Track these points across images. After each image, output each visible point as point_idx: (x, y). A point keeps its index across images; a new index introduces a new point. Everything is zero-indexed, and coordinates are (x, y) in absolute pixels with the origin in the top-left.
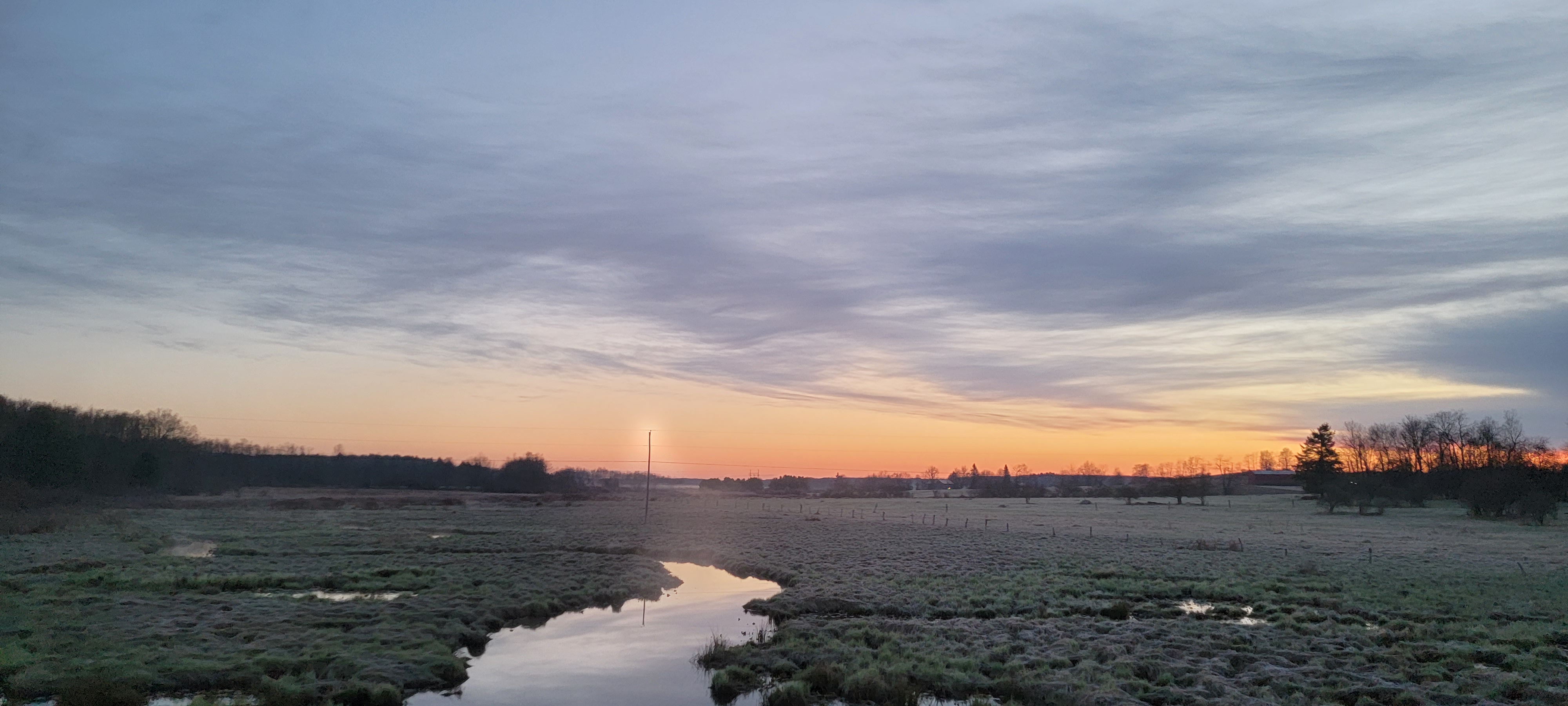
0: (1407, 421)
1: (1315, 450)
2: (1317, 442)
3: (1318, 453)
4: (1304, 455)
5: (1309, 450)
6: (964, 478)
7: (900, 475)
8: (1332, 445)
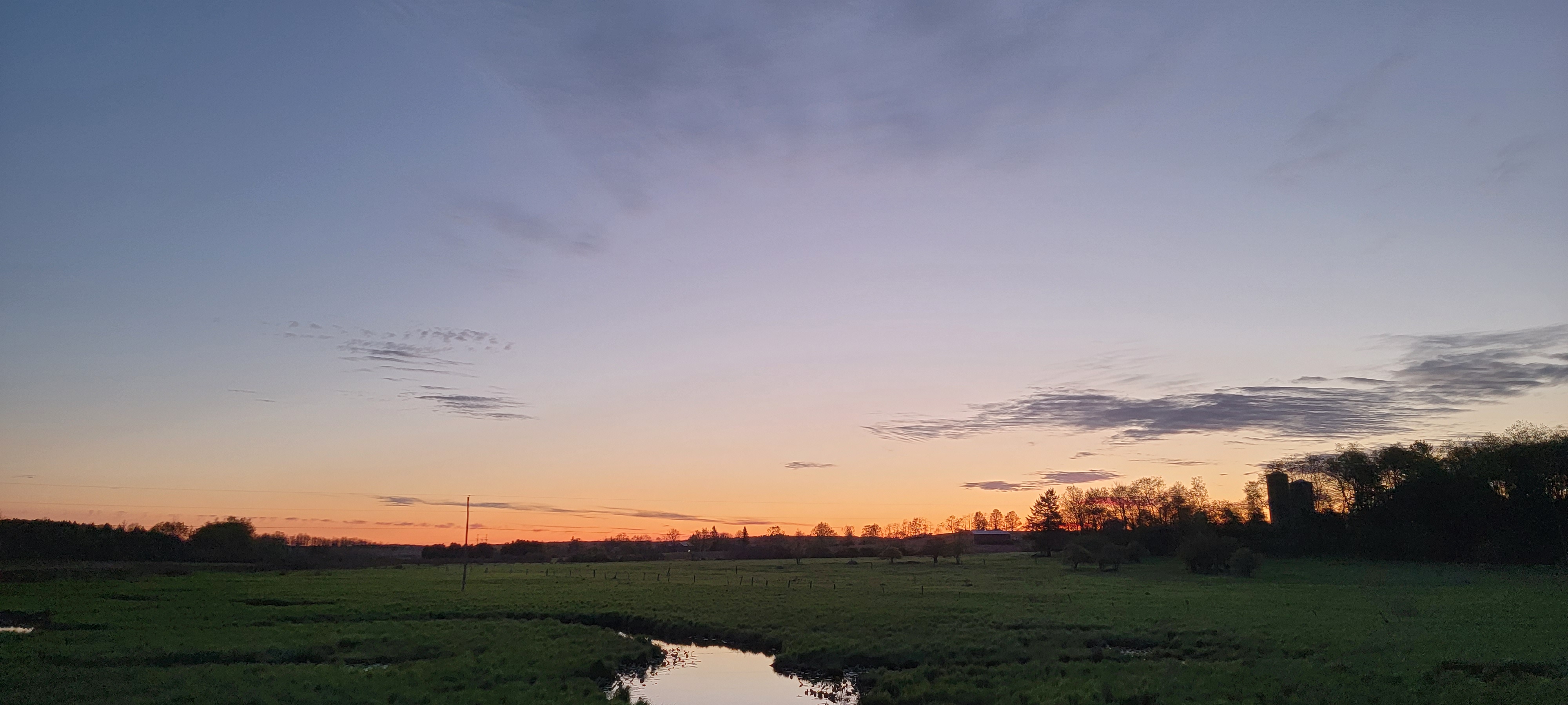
0: (1115, 487)
1: (1042, 512)
2: (1044, 506)
3: (1045, 515)
4: (1034, 516)
5: (1037, 512)
6: (704, 539)
7: (641, 538)
8: (1056, 508)
